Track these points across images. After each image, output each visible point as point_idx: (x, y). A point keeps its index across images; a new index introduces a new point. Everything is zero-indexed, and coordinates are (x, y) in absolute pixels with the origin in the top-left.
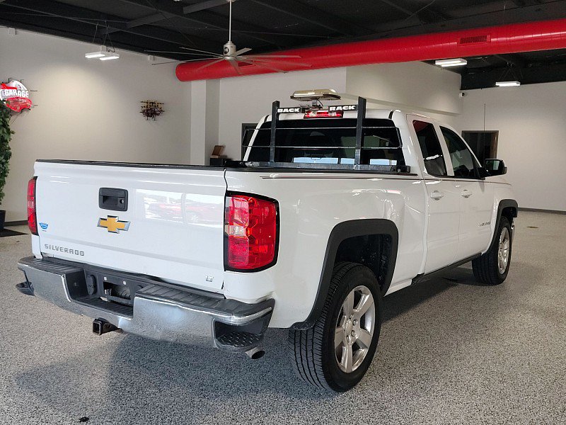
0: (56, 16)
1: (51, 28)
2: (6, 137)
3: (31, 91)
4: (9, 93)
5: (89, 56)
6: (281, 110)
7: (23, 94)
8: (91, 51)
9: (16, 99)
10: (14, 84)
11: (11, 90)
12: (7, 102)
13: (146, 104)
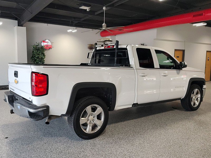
0: (58, 19)
1: (61, 23)
2: (43, 57)
3: (52, 43)
4: (45, 44)
5: (69, 31)
6: (98, 46)
7: (50, 44)
8: (69, 29)
9: (47, 46)
10: (47, 41)
11: (45, 43)
12: (44, 46)
13: (89, 45)
